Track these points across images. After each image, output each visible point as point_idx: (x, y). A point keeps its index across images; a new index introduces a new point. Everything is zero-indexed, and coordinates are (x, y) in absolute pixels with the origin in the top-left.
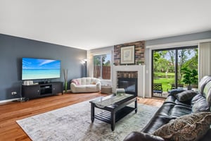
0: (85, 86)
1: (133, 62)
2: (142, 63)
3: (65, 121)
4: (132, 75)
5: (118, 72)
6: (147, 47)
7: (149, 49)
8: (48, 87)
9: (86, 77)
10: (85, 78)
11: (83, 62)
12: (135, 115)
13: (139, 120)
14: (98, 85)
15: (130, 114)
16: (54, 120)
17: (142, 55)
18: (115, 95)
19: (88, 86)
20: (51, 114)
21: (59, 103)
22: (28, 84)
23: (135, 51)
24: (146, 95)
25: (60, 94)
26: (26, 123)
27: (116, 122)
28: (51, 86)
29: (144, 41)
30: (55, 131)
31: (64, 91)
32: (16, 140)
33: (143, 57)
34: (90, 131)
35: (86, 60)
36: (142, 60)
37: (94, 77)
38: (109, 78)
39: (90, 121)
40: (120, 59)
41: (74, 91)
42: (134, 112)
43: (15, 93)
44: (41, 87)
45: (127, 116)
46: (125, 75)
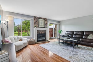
1: (44, 27)
4: (44, 32)
23: (45, 22)
33: (47, 25)
40: (38, 24)
46: (41, 32)
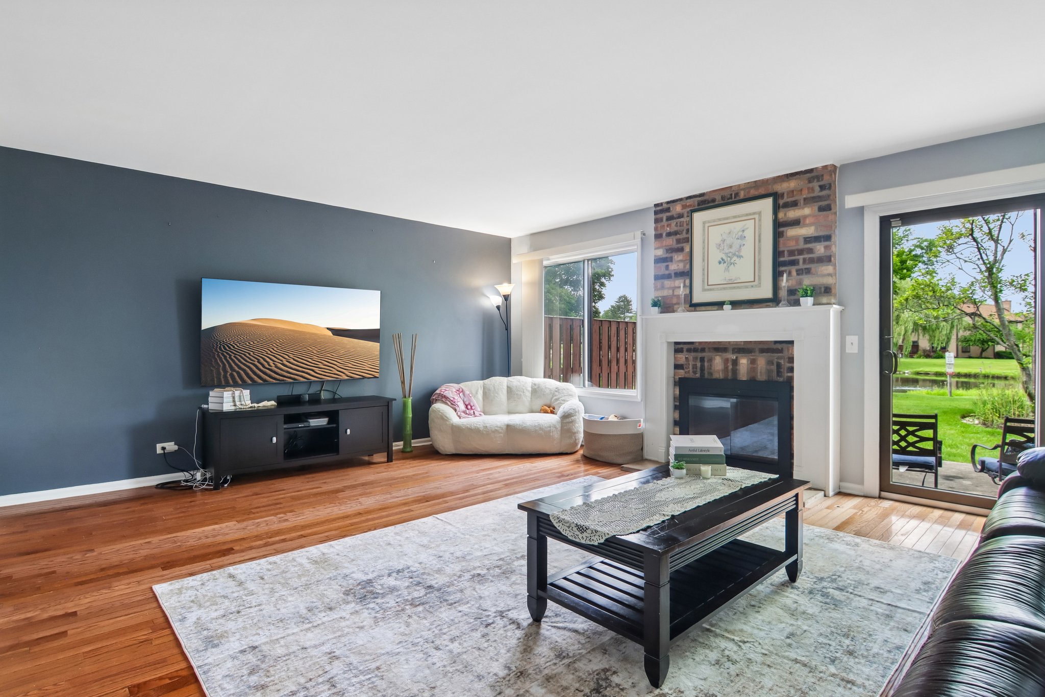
0: (500, 420)
1: (766, 292)
2: (822, 293)
3: (391, 601)
4: (762, 362)
5: (678, 347)
6: (852, 201)
7: (861, 211)
8: (322, 422)
9: (507, 373)
10: (500, 382)
11: (493, 301)
12: (790, 597)
13: (814, 630)
14: (567, 417)
15: (762, 587)
16: (333, 593)
17: (820, 249)
18: (663, 471)
19: (516, 419)
20: (322, 562)
21: (368, 502)
22: (228, 407)
23: (779, 227)
24: (842, 478)
25: (380, 457)
26: (197, 602)
27: (676, 631)
28: (333, 416)
29: (831, 170)
30: (333, 657)
31: (398, 446)
32: (135, 690)
33: (827, 259)
34: (522, 674)
35: (505, 289)
36: (822, 275)
37: (549, 374)
38: (628, 381)
39: (524, 616)
40: (688, 274)
41: (444, 443)
42: (780, 574)
43: (171, 446)
44: (289, 419)
45: (741, 601)
46: (718, 363)
